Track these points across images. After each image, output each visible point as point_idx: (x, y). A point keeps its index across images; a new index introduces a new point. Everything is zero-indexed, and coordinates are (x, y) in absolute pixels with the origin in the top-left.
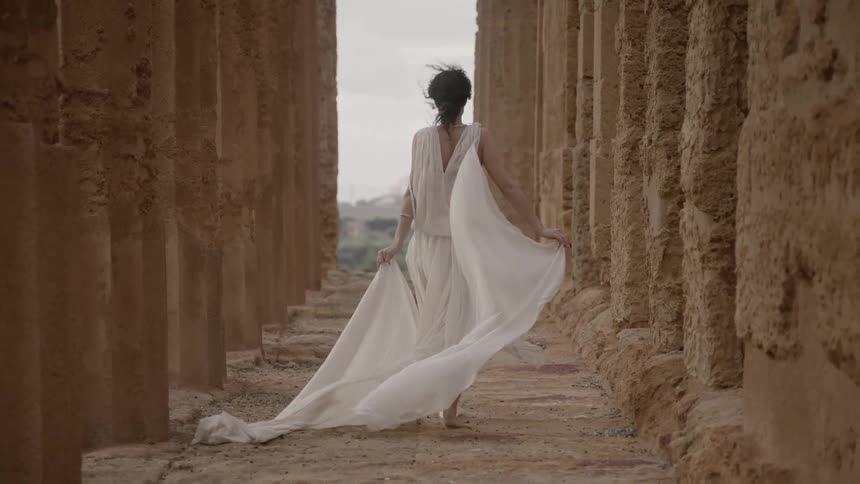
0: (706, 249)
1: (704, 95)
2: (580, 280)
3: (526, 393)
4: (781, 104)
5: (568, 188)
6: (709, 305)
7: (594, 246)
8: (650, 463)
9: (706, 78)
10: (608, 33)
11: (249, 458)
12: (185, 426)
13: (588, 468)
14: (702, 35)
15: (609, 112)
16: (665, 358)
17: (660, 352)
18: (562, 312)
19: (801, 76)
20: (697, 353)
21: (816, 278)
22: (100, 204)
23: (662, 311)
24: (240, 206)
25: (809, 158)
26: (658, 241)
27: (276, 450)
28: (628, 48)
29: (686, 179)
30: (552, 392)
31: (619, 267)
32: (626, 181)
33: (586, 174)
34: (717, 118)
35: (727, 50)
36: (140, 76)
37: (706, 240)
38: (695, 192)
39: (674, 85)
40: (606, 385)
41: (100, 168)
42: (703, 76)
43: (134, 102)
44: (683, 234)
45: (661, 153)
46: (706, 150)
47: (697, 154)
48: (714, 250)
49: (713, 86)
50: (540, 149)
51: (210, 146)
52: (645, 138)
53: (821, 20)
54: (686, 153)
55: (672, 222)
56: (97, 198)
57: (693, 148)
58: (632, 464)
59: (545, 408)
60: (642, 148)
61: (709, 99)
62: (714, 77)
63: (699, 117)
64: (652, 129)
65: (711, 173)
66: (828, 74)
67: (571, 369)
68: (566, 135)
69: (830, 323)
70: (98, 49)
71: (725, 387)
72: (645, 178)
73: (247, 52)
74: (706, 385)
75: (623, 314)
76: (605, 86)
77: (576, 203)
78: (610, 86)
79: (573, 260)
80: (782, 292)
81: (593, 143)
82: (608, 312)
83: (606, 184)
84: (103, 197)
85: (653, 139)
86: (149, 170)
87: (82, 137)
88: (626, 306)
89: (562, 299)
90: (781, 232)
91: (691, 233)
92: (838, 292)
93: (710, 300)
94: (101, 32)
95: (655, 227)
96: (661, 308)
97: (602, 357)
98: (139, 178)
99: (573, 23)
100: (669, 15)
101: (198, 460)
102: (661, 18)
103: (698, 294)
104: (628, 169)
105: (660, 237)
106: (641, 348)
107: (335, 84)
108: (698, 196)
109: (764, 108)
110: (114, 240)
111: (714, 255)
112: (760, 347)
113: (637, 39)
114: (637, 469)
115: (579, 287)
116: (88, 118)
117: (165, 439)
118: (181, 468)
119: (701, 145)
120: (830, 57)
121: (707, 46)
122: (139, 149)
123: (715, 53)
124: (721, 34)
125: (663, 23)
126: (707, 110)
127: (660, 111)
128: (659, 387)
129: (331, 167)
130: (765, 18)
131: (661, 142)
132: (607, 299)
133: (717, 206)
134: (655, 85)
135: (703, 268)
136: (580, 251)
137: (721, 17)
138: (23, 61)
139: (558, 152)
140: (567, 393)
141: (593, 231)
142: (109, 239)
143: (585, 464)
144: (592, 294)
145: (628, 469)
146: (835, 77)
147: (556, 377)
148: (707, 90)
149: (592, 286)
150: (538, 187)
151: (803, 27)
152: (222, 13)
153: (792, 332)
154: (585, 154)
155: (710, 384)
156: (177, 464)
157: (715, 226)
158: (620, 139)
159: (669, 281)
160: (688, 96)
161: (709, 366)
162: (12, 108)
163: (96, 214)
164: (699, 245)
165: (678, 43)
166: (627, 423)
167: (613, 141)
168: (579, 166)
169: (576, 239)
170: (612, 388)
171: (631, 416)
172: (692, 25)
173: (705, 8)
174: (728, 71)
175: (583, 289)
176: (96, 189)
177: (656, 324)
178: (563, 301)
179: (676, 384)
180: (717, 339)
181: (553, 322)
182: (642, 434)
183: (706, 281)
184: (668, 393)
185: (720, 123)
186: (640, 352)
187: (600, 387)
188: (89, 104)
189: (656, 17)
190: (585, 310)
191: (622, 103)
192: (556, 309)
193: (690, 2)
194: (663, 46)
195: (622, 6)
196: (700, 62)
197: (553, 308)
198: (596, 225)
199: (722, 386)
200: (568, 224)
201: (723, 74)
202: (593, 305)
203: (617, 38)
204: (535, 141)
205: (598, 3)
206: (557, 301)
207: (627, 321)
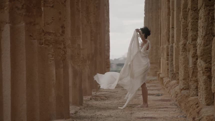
0: (204, 70)
1: (203, 32)
2: (171, 78)
3: (158, 106)
5: (168, 55)
6: (205, 84)
7: (175, 70)
10: (178, 16)
12: (74, 115)
14: (202, 17)
15: (178, 36)
16: (193, 98)
17: (192, 96)
18: (167, 86)
20: (202, 96)
24: (86, 60)
26: (191, 68)
28: (183, 20)
29: (199, 53)
30: (165, 106)
31: (181, 75)
32: (183, 53)
33: (172, 52)
34: (206, 37)
35: (209, 20)
36: (62, 28)
37: (204, 68)
38: (201, 56)
39: (195, 29)
40: (178, 105)
41: (53, 51)
42: (203, 27)
43: (61, 35)
44: (198, 67)
45: (192, 46)
46: (204, 45)
47: (201, 46)
48: (206, 71)
49: (205, 30)
50: (160, 45)
51: (79, 45)
52: (188, 43)
54: (198, 46)
55: (195, 64)
56: (52, 59)
57: (200, 45)
59: (163, 110)
60: (187, 45)
61: (204, 33)
62: (205, 27)
63: (202, 37)
64: (190, 40)
65: (205, 51)
67: (169, 100)
68: (167, 42)
70: (52, 22)
71: (209, 105)
72: (188, 53)
73: (88, 22)
74: (204, 105)
77: (170, 59)
78: (178, 30)
79: (169, 73)
81: (174, 44)
82: (178, 86)
83: (177, 54)
84: (53, 58)
85: (190, 43)
86: (64, 51)
87: (48, 43)
88: (183, 85)
89: (166, 83)
91: (200, 66)
94: (53, 18)
95: (191, 65)
96: (192, 85)
97: (177, 98)
98: (62, 54)
99: (169, 14)
100: (194, 12)
102: (192, 13)
103: (202, 82)
104: (183, 50)
106: (187, 95)
107: (109, 29)
110: (56, 69)
113: (185, 18)
116: (50, 39)
117: (69, 118)
119: (202, 44)
121: (204, 19)
122: (62, 46)
123: (206, 21)
124: (207, 17)
126: (204, 35)
127: (191, 36)
128: (192, 105)
129: (108, 50)
131: (192, 44)
132: (178, 83)
133: (207, 60)
134: (190, 29)
135: (203, 75)
136: (171, 71)
137: (207, 12)
138: (34, 25)
139: (165, 46)
140: (169, 107)
141: (174, 66)
142: (55, 68)
144: (174, 82)
147: (166, 102)
148: (204, 31)
149: (174, 80)
150: (160, 55)
152: (82, 13)
154: (172, 47)
155: (205, 104)
157: (206, 64)
158: (181, 43)
159: (194, 78)
160: (199, 32)
161: (205, 100)
162: (32, 36)
163: (52, 62)
164: (202, 69)
165: (196, 19)
166: (184, 114)
167: (179, 43)
168: (171, 50)
169: (170, 68)
170: (180, 105)
171: (185, 112)
172: (200, 14)
173: (203, 10)
174: (209, 26)
175: (172, 80)
176: (52, 56)
177: (191, 89)
178: (167, 83)
179: (196, 104)
180: (207, 93)
181: (164, 89)
182: (188, 117)
183: (204, 78)
184: (194, 107)
185: (207, 39)
186: (187, 96)
187: (177, 105)
188: (50, 35)
189: (190, 12)
190: (172, 86)
191: (182, 34)
192: (165, 86)
193: (199, 8)
194: (192, 20)
195: (182, 10)
196: (202, 23)
197: (164, 85)
198: (175, 64)
199: (208, 105)
200: (168, 64)
201: (208, 26)
202: (174, 85)
203: (180, 18)
204: (159, 44)
205: (175, 9)
206: (165, 83)
207: (183, 88)
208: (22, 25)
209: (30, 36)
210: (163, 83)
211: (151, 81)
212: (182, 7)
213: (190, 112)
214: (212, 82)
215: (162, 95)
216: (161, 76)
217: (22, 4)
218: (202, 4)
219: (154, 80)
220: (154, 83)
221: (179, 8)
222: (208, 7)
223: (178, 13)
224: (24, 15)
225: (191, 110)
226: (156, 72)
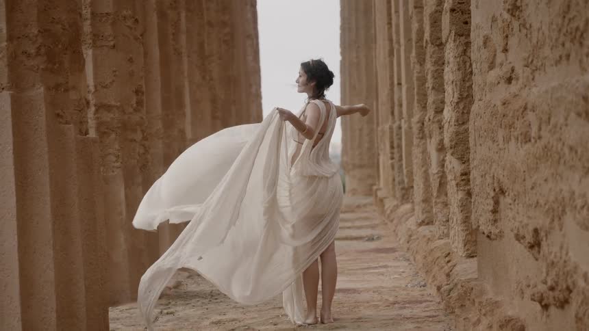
0: (459, 179)
1: (454, 92)
2: (400, 199)
3: (367, 265)
4: (488, 97)
5: (392, 147)
6: (462, 211)
7: (406, 180)
8: (431, 301)
9: (454, 83)
10: (407, 58)
11: (206, 307)
12: (172, 290)
13: (396, 305)
14: (452, 60)
15: (410, 104)
16: (442, 242)
17: (439, 239)
18: (391, 218)
19: (497, 82)
20: (457, 238)
21: (507, 194)
22: (118, 168)
23: (440, 215)
25: (501, 127)
26: (436, 176)
27: (221, 302)
28: (417, 67)
29: (447, 142)
30: (381, 264)
31: (418, 192)
32: (420, 142)
33: (400, 139)
34: (461, 106)
35: (465, 67)
36: (137, 95)
37: (458, 174)
38: (451, 148)
39: (439, 88)
40: (412, 258)
41: (117, 147)
43: (134, 110)
44: (447, 171)
45: (436, 126)
46: (456, 124)
47: (451, 126)
48: (462, 180)
49: (458, 88)
50: (378, 125)
51: (182, 132)
52: (427, 118)
53: (505, 50)
54: (446, 126)
55: (442, 164)
56: (116, 164)
57: (449, 122)
58: (421, 302)
60: (425, 123)
61: (456, 95)
62: (458, 83)
63: (452, 105)
64: (431, 113)
65: (459, 137)
66: (509, 80)
67: (393, 250)
68: (390, 117)
69: (514, 218)
70: (113, 81)
71: (473, 257)
72: (428, 141)
73: (204, 78)
74: (462, 256)
75: (422, 217)
76: (408, 89)
77: (396, 156)
78: (410, 89)
79: (396, 189)
80: (492, 202)
81: (403, 121)
82: (413, 217)
83: (410, 144)
84: (119, 163)
85: (431, 118)
86: (145, 148)
87: (106, 131)
88: (423, 213)
90: (490, 169)
91: (450, 171)
92: (517, 202)
93: (462, 209)
94: (115, 71)
95: (434, 169)
96: (439, 213)
97: (410, 243)
98: (139, 152)
99: (391, 53)
100: (437, 48)
101: (178, 308)
102: (432, 50)
103: (456, 205)
104: (421, 136)
105: (437, 173)
106: (430, 236)
107: (260, 93)
108: (453, 150)
109: (480, 100)
110: (125, 189)
111: (463, 183)
112: (484, 233)
113: (422, 62)
114: (424, 304)
115: (399, 204)
116: (109, 119)
118: (167, 313)
119: (453, 120)
120: (510, 71)
121: (454, 66)
122: (138, 136)
123: (459, 69)
124: (462, 58)
125: (434, 53)
126: (456, 101)
127: (434, 102)
128: (438, 258)
130: (479, 50)
131: (436, 120)
132: (413, 210)
133: (464, 155)
134: (430, 88)
135: (457, 190)
136: (399, 183)
137: (461, 49)
138: (66, 90)
139: (387, 127)
140: (390, 264)
141: (405, 171)
143: (394, 303)
144: (408, 206)
145: (419, 305)
146: (514, 82)
147: (383, 255)
148: (455, 90)
149: (407, 202)
150: (378, 147)
151: (498, 55)
152: (189, 57)
153: (499, 224)
154: (400, 128)
155: (464, 256)
156: (165, 311)
157: (463, 166)
158: (415, 119)
159: (443, 198)
160: (446, 94)
161: (463, 245)
162: (62, 117)
163: (116, 173)
164: (455, 177)
165: (440, 63)
166: (421, 279)
167: (412, 120)
168: (397, 135)
169: (397, 176)
170: (415, 260)
171: (424, 275)
172: (446, 54)
173: (452, 44)
174: (466, 79)
175: (402, 204)
176: (114, 159)
177: (437, 223)
178: (392, 211)
179: (446, 256)
180: (467, 230)
181: (386, 224)
182: (428, 286)
183: (459, 198)
184: (443, 261)
185: (463, 108)
186: (429, 239)
187: (408, 260)
188: (109, 112)
189: (430, 49)
190: (403, 216)
191: (416, 98)
192: (389, 217)
193: (444, 40)
194: (433, 66)
195: (414, 44)
196: (451, 74)
197: (386, 216)
198: (406, 168)
199: (470, 256)
200: (393, 168)
201: (464, 81)
202: (406, 214)
203: (412, 61)
204: (375, 121)
205: (402, 41)
206: (388, 212)
207: (423, 222)
208: (38, 92)
209: (58, 115)
210: (383, 212)
211: (358, 207)
212: (414, 36)
213: (433, 274)
214: (472, 207)
215: (379, 238)
216: (380, 194)
217: (38, 45)
218: (449, 31)
219: (365, 205)
220: (366, 212)
221: (409, 40)
222: (463, 38)
223: (408, 51)
224: (42, 69)
225: (436, 268)
226: (372, 185)
